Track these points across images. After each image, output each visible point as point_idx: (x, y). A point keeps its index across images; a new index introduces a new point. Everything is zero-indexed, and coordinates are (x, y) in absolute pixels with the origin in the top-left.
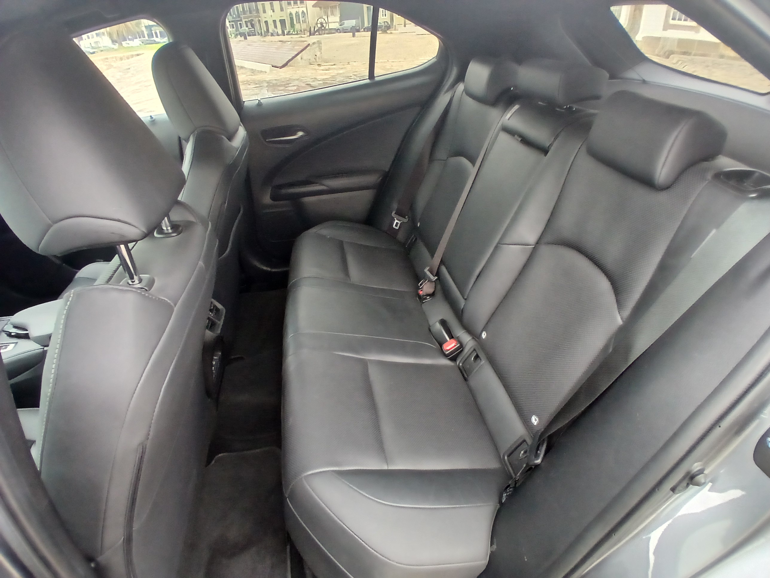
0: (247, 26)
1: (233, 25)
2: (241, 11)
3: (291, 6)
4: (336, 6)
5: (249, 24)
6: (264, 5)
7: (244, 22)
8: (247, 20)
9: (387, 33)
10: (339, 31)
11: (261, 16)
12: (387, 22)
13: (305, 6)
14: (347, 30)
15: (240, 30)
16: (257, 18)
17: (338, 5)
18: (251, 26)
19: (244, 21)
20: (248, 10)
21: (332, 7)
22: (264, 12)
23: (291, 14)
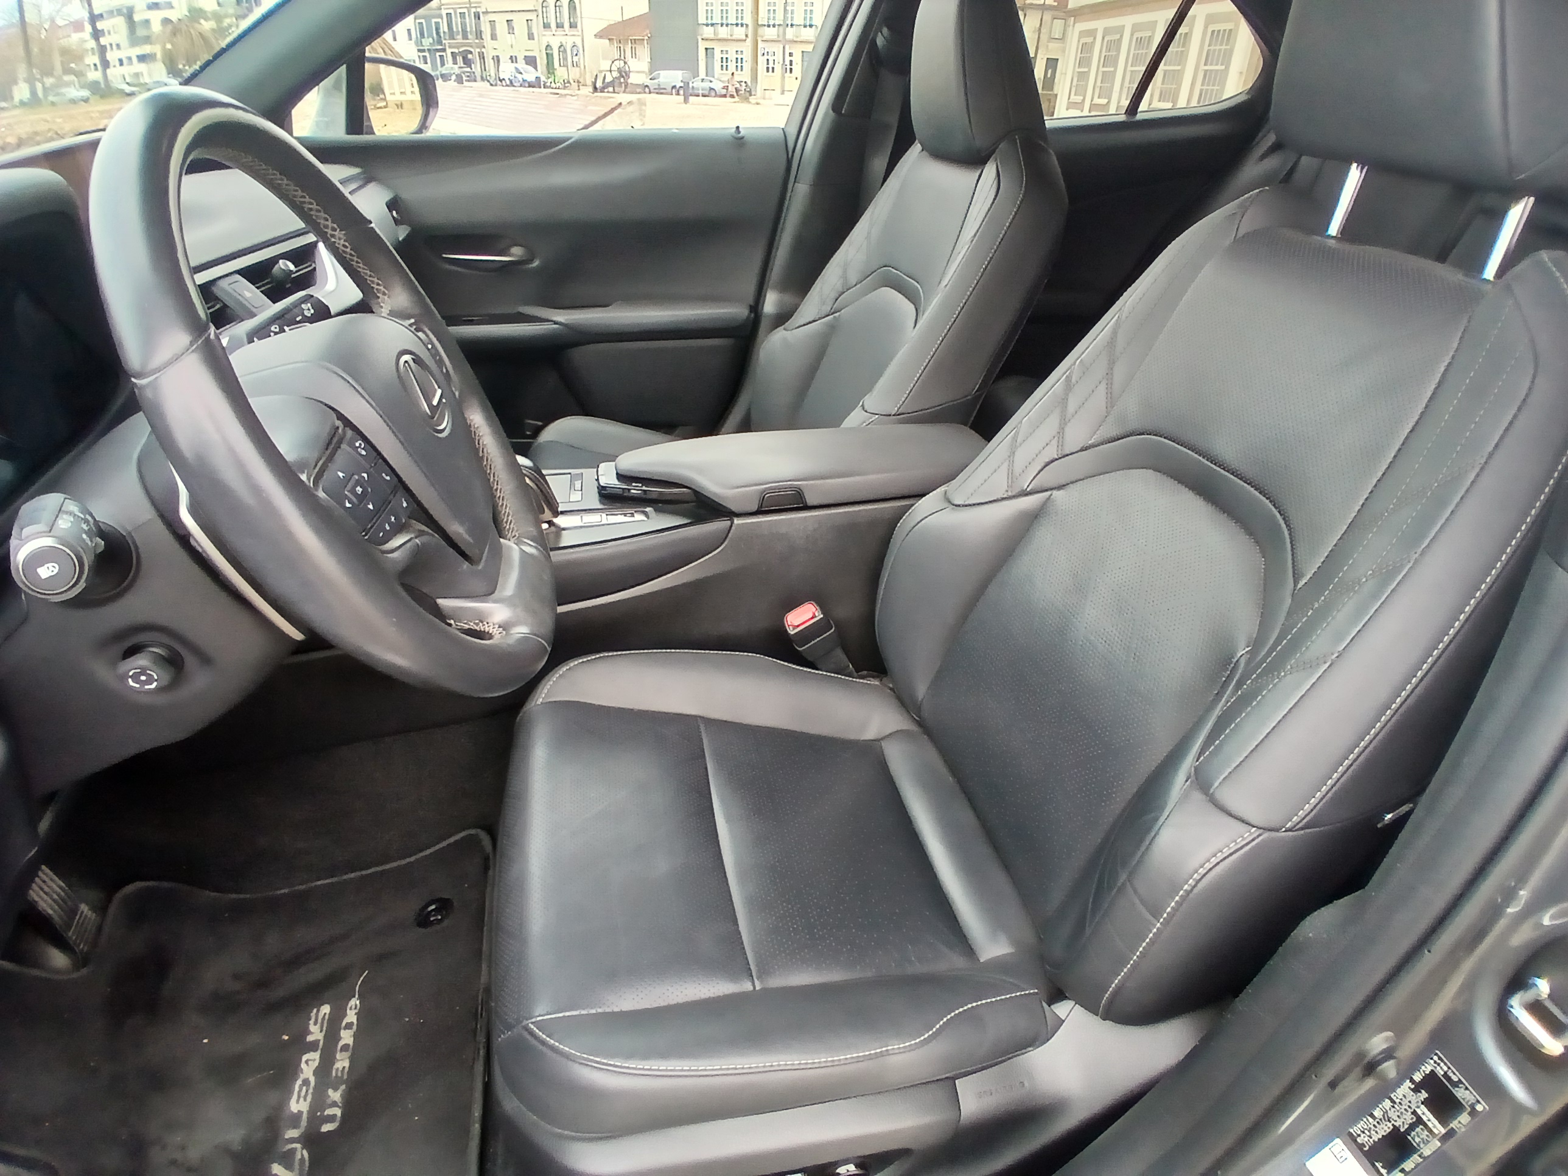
0: (455, 63)
1: (425, 57)
2: (444, 32)
3: (552, 31)
4: (643, 40)
5: (460, 59)
6: (495, 25)
7: (449, 55)
8: (456, 51)
9: (750, 102)
10: (647, 90)
11: (485, 44)
12: (745, 82)
13: (580, 33)
14: (665, 89)
15: (440, 69)
16: (478, 48)
17: (647, 38)
18: (464, 64)
19: (449, 51)
20: (460, 30)
21: (635, 43)
22: (494, 37)
23: (548, 46)
